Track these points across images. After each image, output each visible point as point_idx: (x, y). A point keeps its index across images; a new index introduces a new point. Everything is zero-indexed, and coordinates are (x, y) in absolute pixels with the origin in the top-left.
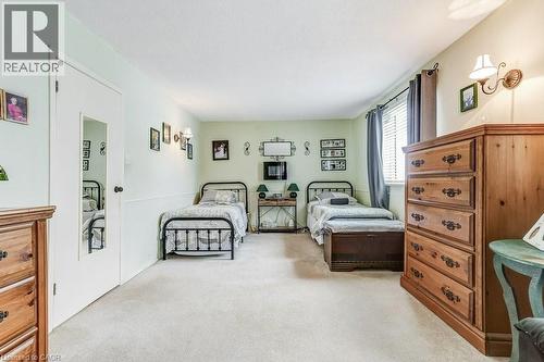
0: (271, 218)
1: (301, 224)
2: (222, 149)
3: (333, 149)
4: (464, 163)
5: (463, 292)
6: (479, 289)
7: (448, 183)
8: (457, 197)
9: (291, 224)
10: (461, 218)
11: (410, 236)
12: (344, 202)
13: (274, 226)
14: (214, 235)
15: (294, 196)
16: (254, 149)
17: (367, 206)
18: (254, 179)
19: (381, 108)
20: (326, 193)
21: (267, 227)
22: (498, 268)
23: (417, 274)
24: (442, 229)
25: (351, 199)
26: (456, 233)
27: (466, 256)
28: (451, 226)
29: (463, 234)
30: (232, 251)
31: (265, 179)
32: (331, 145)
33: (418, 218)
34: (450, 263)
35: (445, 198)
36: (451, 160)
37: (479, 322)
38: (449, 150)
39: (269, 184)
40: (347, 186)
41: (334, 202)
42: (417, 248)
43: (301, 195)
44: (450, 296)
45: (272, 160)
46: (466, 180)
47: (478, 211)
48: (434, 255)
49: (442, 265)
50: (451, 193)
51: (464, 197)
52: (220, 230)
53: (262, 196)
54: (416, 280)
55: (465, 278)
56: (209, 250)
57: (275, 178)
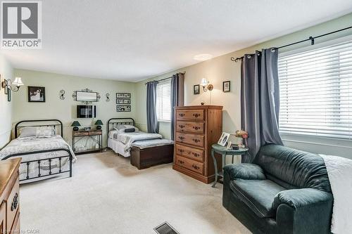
0: (82, 144)
1: (104, 146)
2: (38, 94)
3: (123, 99)
4: (201, 118)
5: (200, 165)
6: (206, 163)
7: (195, 124)
8: (199, 130)
9: (97, 147)
10: (200, 137)
11: (178, 146)
12: (132, 131)
13: (84, 149)
14: (54, 162)
15: (99, 128)
16: (68, 95)
17: (145, 132)
18: (68, 118)
19: (157, 82)
20: (120, 126)
21: (80, 150)
22: (213, 153)
23: (181, 162)
24: (193, 142)
25: (136, 128)
26: (198, 143)
27: (202, 152)
28: (196, 141)
29: (201, 143)
30: (71, 171)
31: (78, 117)
32: (122, 97)
33: (182, 138)
34: (196, 155)
35: (194, 130)
36: (196, 115)
37: (206, 174)
38: (196, 112)
39: (80, 120)
40: (131, 121)
41: (126, 131)
42: (181, 151)
43: (104, 128)
44: (196, 167)
45: (84, 104)
46: (202, 124)
47: (206, 135)
48: (189, 153)
49: (193, 156)
50: (196, 128)
51: (201, 130)
52: (60, 158)
53: (75, 130)
54: (181, 165)
55: (201, 159)
56: (50, 174)
57: (83, 116)
